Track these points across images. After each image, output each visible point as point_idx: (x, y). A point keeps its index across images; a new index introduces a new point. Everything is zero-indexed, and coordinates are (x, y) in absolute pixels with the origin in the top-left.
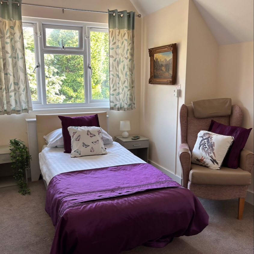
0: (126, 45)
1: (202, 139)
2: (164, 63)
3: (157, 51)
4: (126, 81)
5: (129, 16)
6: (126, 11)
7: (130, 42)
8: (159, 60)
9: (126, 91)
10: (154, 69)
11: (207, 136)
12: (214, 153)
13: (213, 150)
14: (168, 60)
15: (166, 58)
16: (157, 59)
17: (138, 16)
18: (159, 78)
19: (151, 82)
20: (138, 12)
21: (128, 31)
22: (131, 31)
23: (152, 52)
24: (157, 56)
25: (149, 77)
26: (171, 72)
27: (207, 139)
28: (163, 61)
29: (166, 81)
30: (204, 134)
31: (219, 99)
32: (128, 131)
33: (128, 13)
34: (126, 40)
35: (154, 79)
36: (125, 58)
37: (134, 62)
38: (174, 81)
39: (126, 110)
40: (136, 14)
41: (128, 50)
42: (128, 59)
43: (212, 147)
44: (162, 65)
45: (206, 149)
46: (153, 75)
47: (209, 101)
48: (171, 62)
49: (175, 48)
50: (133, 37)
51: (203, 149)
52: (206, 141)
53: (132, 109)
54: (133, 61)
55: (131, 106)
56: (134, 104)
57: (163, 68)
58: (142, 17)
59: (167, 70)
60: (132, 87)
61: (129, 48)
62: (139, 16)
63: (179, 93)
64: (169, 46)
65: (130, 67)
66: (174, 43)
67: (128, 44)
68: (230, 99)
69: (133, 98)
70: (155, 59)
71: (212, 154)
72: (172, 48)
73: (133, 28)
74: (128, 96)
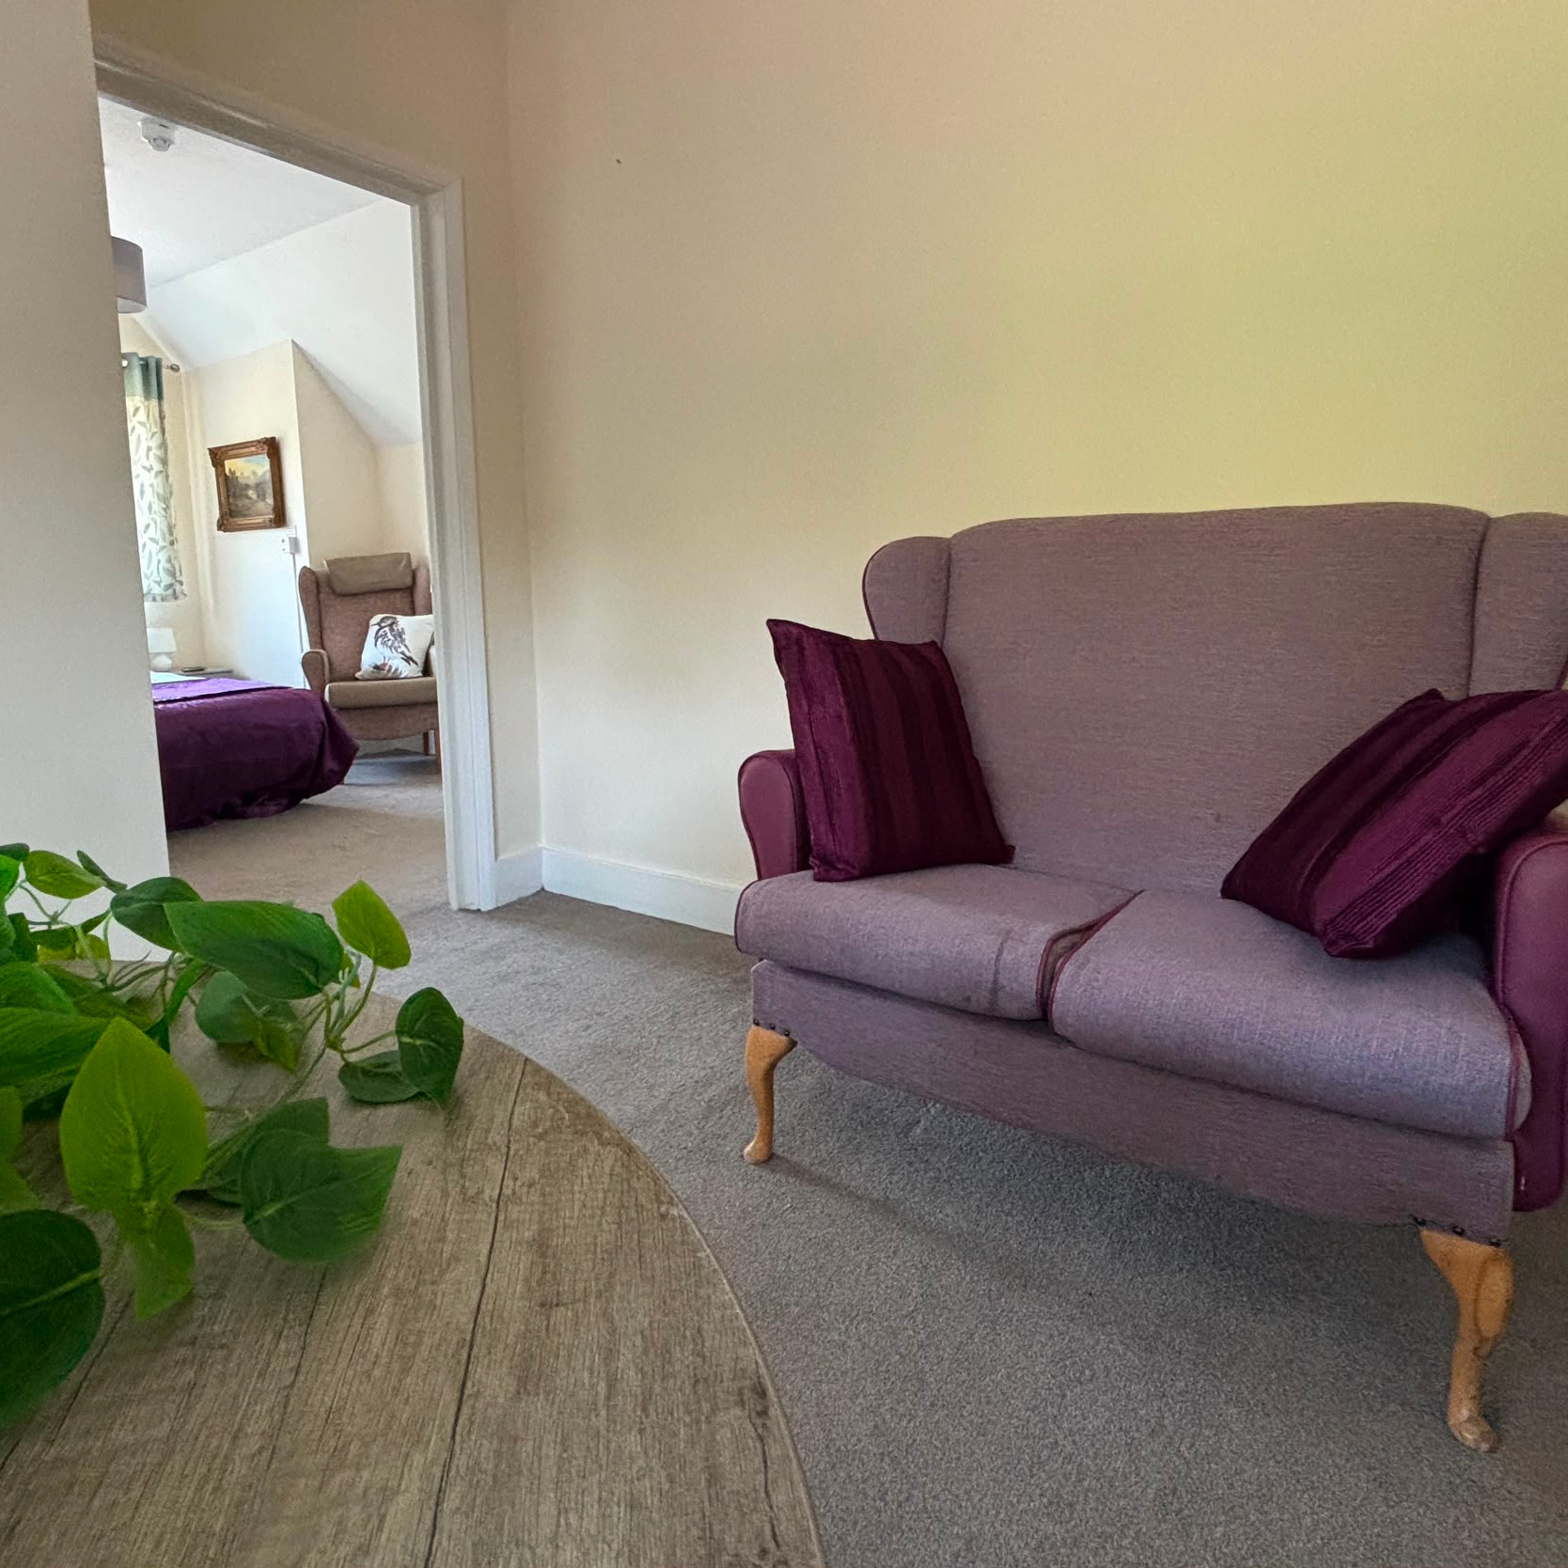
0: (144, 436)
1: (377, 627)
2: (252, 481)
3: (230, 453)
4: (153, 525)
5: (145, 366)
6: (135, 354)
7: (154, 430)
8: (238, 474)
9: (154, 552)
10: (228, 496)
11: (389, 622)
12: (405, 646)
13: (403, 641)
14: (260, 472)
15: (252, 469)
16: (233, 473)
17: (172, 368)
18: (245, 516)
19: (222, 526)
20: (169, 358)
21: (146, 403)
22: (154, 402)
23: (218, 456)
24: (230, 465)
25: (216, 514)
26: (270, 501)
27: (391, 625)
28: (248, 477)
29: (261, 521)
30: (382, 620)
31: (386, 555)
32: (169, 654)
33: (141, 359)
34: (141, 423)
35: (231, 518)
36: (144, 467)
37: (171, 479)
38: (280, 519)
39: (158, 598)
40: (164, 363)
41: (149, 449)
42: (153, 473)
43: (401, 637)
44: (247, 487)
45: (390, 643)
46: (226, 509)
47: (363, 558)
48: (268, 476)
49: (272, 448)
50: (162, 418)
51: (384, 643)
52: (387, 629)
53: (176, 598)
54: (167, 477)
55: (170, 591)
56: (181, 583)
57: (251, 493)
58: (182, 370)
59: (262, 496)
60: (172, 543)
61: (154, 443)
62: (175, 368)
63: (295, 544)
64: (259, 442)
65: (161, 491)
66: (269, 436)
67: (150, 434)
68: (408, 555)
69: (177, 567)
70: (227, 472)
71: (403, 649)
72: (266, 448)
73: (160, 397)
74: (161, 566)
